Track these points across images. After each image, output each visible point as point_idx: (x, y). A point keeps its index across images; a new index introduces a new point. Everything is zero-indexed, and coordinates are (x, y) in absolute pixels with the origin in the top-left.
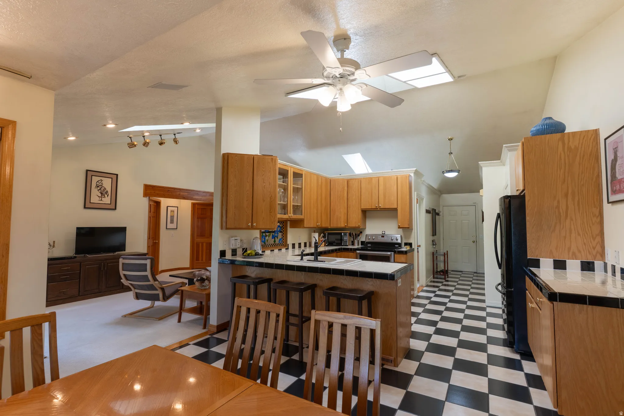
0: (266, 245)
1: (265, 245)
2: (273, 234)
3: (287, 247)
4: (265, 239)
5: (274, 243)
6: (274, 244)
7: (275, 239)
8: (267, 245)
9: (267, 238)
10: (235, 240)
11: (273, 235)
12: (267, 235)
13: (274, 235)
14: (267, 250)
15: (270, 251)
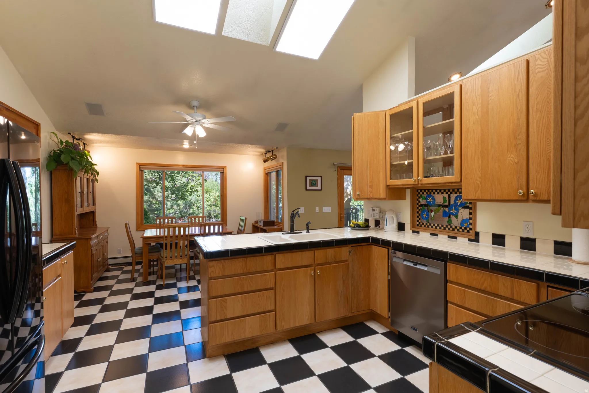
0: (430, 225)
1: (428, 224)
2: (447, 209)
3: (473, 238)
4: (428, 215)
5: (448, 224)
6: (449, 226)
7: (450, 217)
8: (432, 225)
9: (433, 214)
10: (373, 210)
11: (445, 212)
12: (431, 210)
13: (447, 211)
14: (421, 231)
15: (429, 234)
